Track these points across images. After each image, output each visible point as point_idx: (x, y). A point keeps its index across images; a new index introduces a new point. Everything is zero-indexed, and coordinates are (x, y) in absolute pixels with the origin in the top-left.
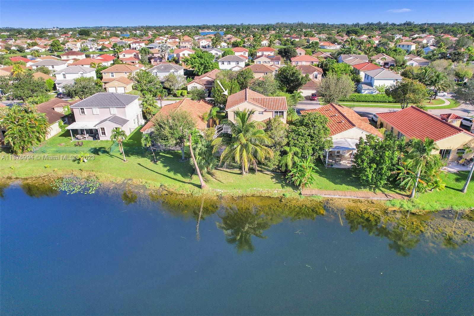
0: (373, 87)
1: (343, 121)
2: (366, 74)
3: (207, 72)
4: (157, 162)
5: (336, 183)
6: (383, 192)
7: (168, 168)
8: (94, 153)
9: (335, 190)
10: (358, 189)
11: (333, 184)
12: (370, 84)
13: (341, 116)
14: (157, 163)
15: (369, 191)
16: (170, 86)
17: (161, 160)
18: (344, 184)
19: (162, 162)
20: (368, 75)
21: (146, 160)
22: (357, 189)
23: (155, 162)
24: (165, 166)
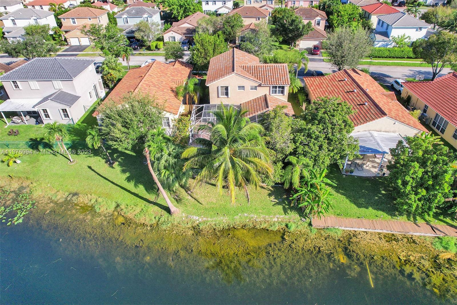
0: (388, 37)
1: (367, 104)
2: (379, 20)
3: (188, 16)
4: (113, 163)
5: (359, 206)
6: (428, 223)
7: (128, 174)
8: (33, 148)
9: (359, 218)
10: (391, 215)
11: (355, 206)
12: (386, 34)
13: (361, 93)
14: (114, 165)
15: (406, 219)
16: (142, 37)
17: (120, 160)
18: (371, 206)
19: (120, 164)
20: (383, 22)
21: (100, 161)
22: (390, 217)
23: (111, 165)
24: (124, 171)
